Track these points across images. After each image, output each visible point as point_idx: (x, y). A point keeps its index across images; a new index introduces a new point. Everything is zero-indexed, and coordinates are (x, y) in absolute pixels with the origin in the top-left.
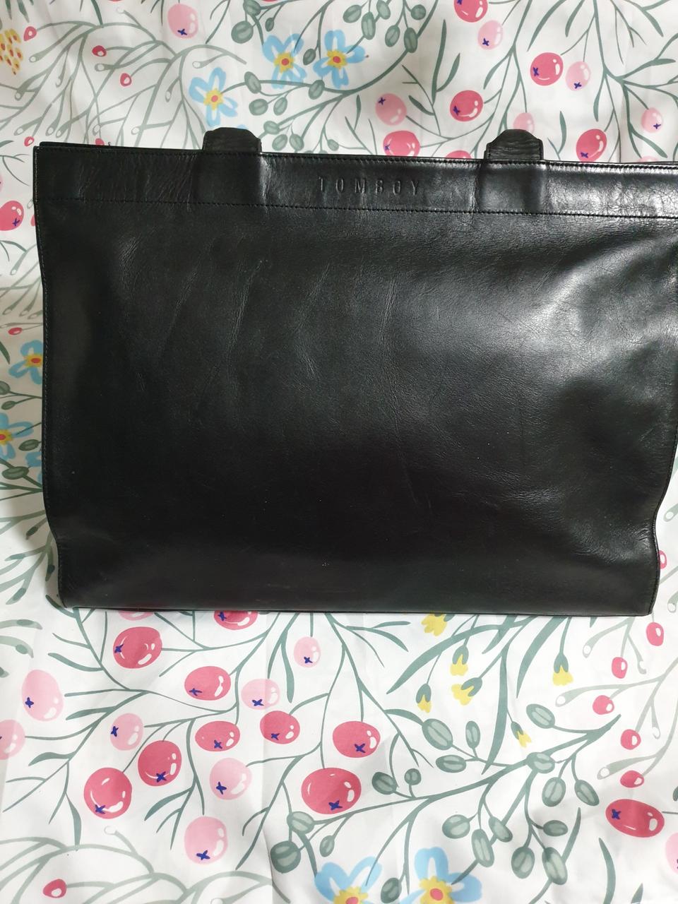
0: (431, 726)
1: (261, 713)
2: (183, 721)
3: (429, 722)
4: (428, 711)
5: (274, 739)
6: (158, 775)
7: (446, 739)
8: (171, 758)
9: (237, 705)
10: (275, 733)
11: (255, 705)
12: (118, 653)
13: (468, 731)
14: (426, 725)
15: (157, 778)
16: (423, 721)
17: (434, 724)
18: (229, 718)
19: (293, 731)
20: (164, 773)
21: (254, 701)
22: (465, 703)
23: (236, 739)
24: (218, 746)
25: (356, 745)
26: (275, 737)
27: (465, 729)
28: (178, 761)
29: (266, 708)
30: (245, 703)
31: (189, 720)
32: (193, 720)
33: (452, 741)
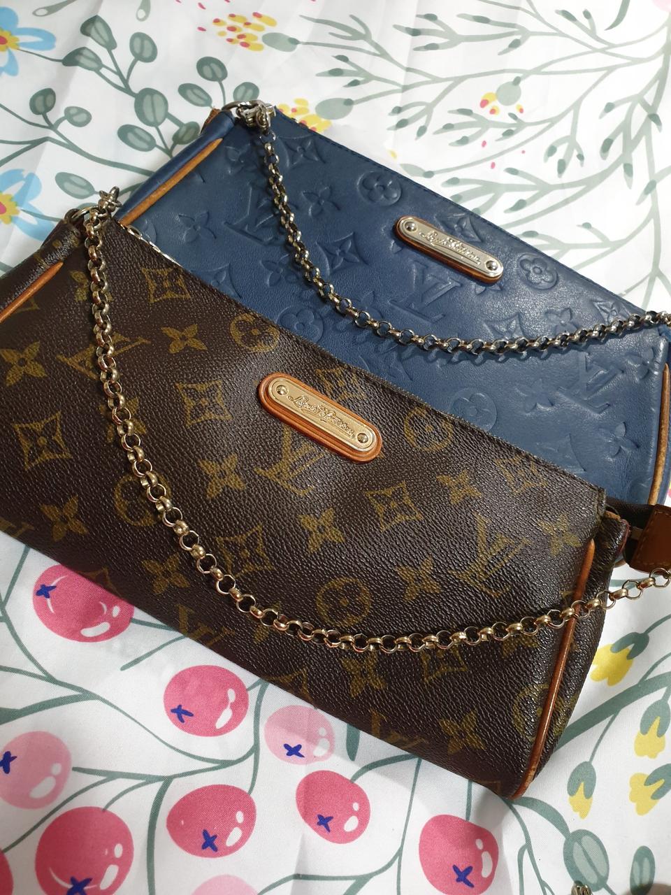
0: (580, 844)
1: (298, 771)
2: (149, 779)
3: (581, 834)
4: (583, 815)
5: (323, 827)
6: (73, 881)
7: (597, 873)
8: (111, 851)
9: (255, 750)
10: (325, 815)
11: (288, 754)
12: (42, 597)
13: (636, 863)
14: (574, 840)
15: (69, 886)
16: (571, 830)
17: (586, 839)
18: (237, 778)
19: (357, 814)
20: (87, 881)
21: (286, 746)
22: (642, 810)
23: (248, 826)
24: (210, 844)
25: (455, 868)
26: (323, 823)
27: (632, 858)
28: (125, 864)
29: (308, 762)
30: (270, 747)
31: (159, 779)
32: (167, 781)
33: (606, 878)
